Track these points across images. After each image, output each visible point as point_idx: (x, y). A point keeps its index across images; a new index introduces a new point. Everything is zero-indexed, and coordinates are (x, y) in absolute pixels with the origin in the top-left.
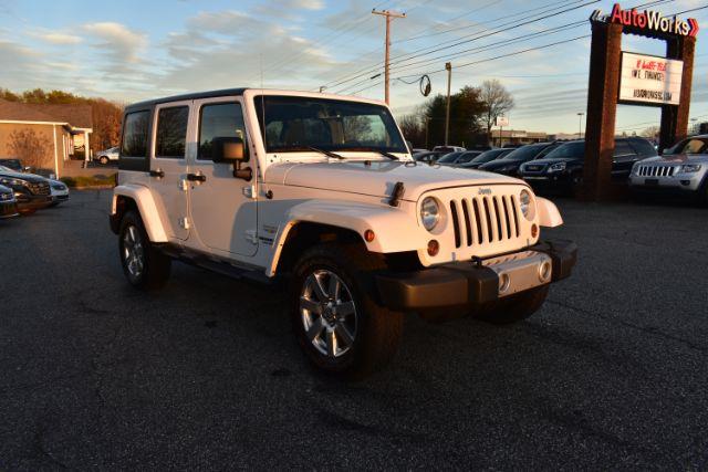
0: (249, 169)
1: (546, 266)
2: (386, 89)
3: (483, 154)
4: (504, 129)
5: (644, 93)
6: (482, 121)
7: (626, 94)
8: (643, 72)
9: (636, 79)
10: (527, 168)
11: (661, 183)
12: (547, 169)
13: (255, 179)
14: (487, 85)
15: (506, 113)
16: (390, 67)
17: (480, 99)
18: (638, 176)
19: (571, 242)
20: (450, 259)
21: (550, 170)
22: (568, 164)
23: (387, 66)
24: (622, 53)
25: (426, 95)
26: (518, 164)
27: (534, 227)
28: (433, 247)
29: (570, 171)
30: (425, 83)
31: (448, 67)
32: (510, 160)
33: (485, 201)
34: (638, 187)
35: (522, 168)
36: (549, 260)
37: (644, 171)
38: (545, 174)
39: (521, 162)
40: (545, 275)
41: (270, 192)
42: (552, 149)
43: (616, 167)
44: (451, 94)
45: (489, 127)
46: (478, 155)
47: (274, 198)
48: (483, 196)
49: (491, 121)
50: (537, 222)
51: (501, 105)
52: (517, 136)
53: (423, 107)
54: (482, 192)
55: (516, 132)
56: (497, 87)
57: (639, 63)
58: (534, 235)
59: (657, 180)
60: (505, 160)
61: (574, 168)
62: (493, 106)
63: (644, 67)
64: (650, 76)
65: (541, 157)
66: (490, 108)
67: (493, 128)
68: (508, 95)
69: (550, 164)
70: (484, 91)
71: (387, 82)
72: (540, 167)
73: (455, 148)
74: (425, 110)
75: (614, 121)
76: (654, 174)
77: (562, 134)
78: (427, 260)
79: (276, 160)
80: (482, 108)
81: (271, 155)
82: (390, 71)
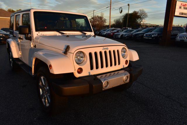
0: (31, 37)
1: (127, 77)
2: (110, 11)
3: (135, 30)
4: (144, 23)
5: (182, 14)
6: (138, 21)
7: (177, 13)
8: (182, 7)
9: (180, 9)
10: (146, 35)
11: (185, 41)
12: (152, 35)
13: (32, 41)
14: (140, 10)
15: (145, 19)
16: (111, 5)
17: (138, 14)
18: (178, 39)
19: (141, 66)
20: (88, 74)
21: (153, 36)
22: (158, 34)
23: (110, 4)
24: (176, 1)
25: (121, 13)
26: (144, 34)
27: (127, 61)
28: (80, 71)
29: (159, 36)
30: (121, 10)
31: (129, 5)
32: (142, 32)
33: (105, 52)
34: (178, 42)
35: (145, 35)
36: (129, 75)
37: (180, 37)
38: (151, 37)
39: (145, 33)
40: (126, 80)
41: (35, 45)
42: (154, 30)
43: (172, 35)
44: (129, 13)
45: (140, 22)
46: (133, 30)
47: (36, 48)
48: (104, 50)
49: (141, 21)
50: (128, 59)
51: (144, 16)
52: (148, 25)
53: (122, 16)
54: (104, 49)
55: (148, 24)
56: (143, 11)
57: (182, 4)
58: (126, 64)
59: (184, 40)
60: (141, 32)
61: (160, 35)
62: (142, 17)
63: (183, 6)
64: (185, 8)
65: (151, 32)
66: (141, 17)
67: (141, 23)
68: (146, 13)
69: (153, 34)
70: (139, 12)
71: (110, 9)
72: (150, 35)
73: (129, 28)
74: (123, 17)
75: (173, 22)
76: (183, 38)
77: (161, 25)
78: (77, 75)
79: (39, 34)
80: (139, 17)
81: (37, 32)
82: (111, 6)
